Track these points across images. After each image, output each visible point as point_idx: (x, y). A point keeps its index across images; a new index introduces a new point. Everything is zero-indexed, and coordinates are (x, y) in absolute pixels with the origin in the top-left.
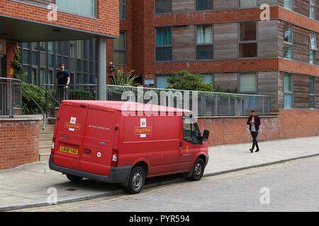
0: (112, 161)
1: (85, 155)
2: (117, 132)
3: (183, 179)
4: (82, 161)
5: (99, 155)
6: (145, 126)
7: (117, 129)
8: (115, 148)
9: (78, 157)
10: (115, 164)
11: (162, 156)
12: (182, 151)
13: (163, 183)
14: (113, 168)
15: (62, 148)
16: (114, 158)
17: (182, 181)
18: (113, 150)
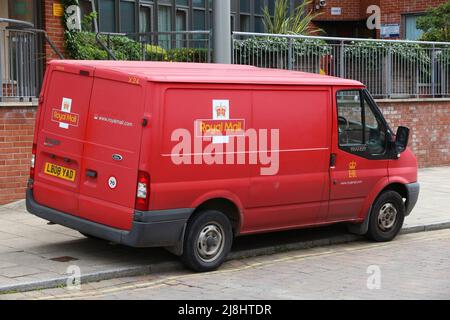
0: (137, 198)
1: (86, 183)
2: (147, 131)
3: (350, 237)
4: (81, 197)
5: (112, 182)
6: (227, 117)
7: (145, 123)
8: (143, 168)
9: (75, 186)
10: (143, 205)
11: (277, 186)
12: (337, 174)
13: (290, 246)
14: (138, 212)
15: (48, 166)
16: (142, 189)
17: (346, 243)
18: (139, 172)
